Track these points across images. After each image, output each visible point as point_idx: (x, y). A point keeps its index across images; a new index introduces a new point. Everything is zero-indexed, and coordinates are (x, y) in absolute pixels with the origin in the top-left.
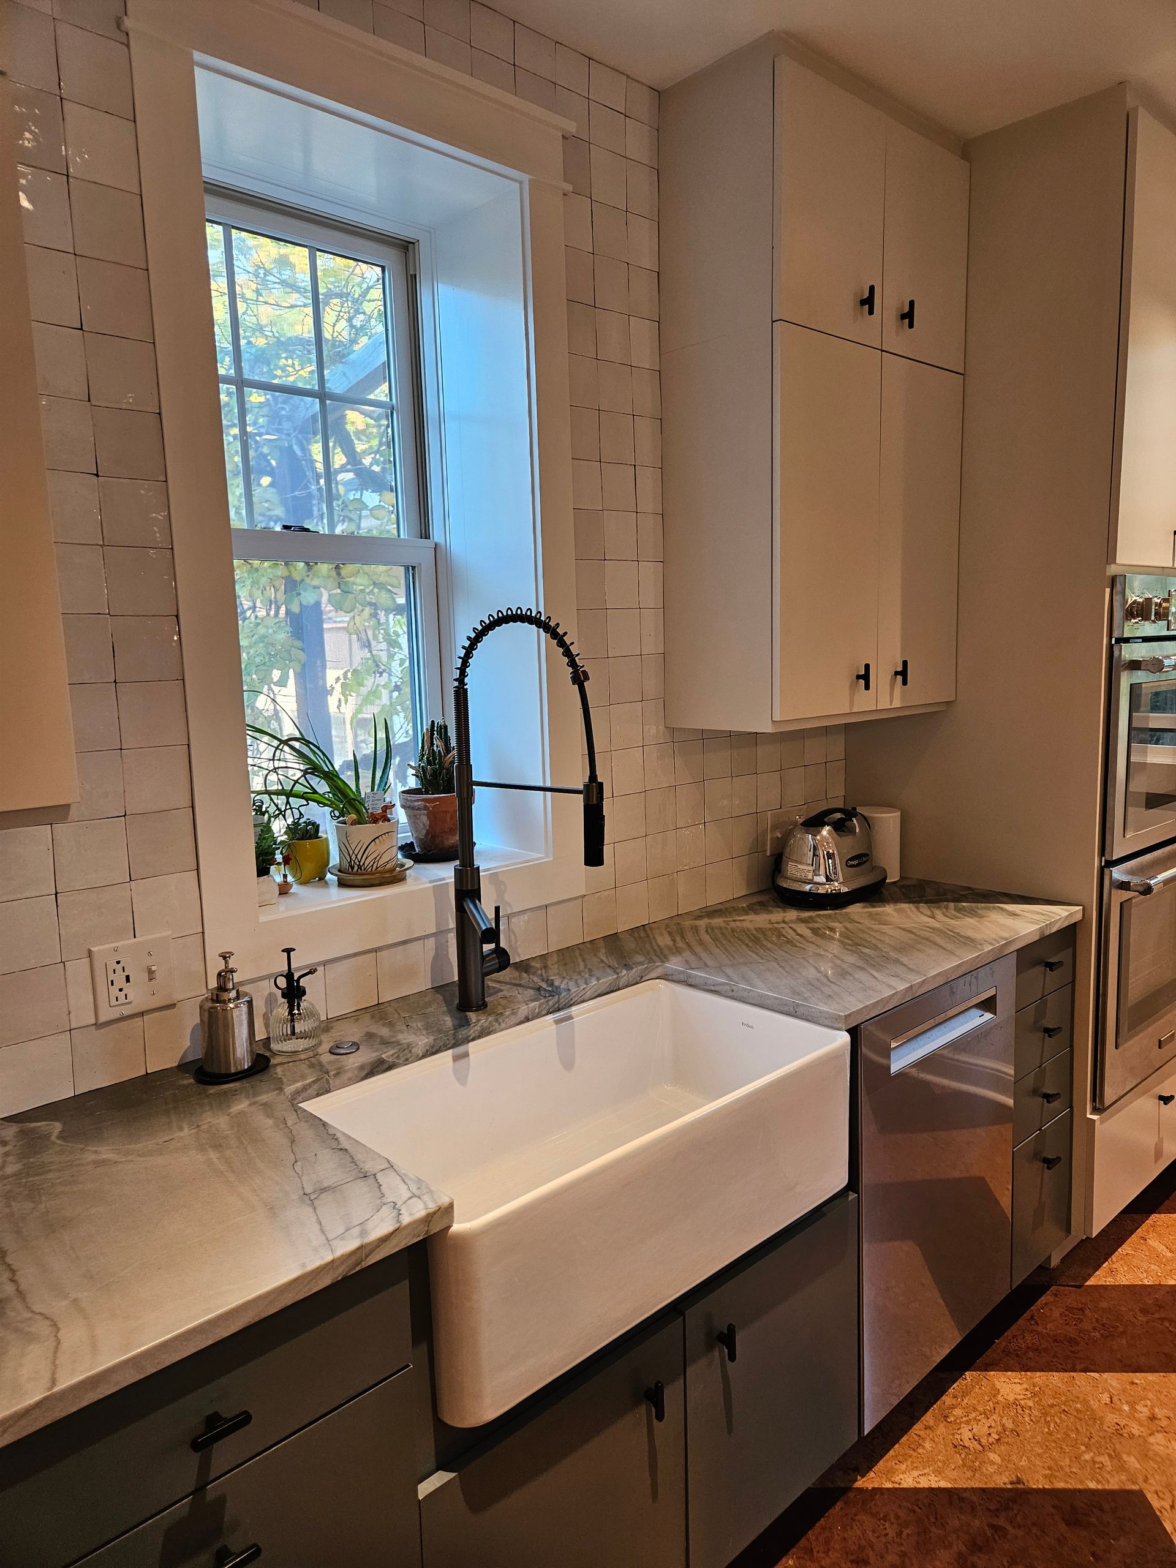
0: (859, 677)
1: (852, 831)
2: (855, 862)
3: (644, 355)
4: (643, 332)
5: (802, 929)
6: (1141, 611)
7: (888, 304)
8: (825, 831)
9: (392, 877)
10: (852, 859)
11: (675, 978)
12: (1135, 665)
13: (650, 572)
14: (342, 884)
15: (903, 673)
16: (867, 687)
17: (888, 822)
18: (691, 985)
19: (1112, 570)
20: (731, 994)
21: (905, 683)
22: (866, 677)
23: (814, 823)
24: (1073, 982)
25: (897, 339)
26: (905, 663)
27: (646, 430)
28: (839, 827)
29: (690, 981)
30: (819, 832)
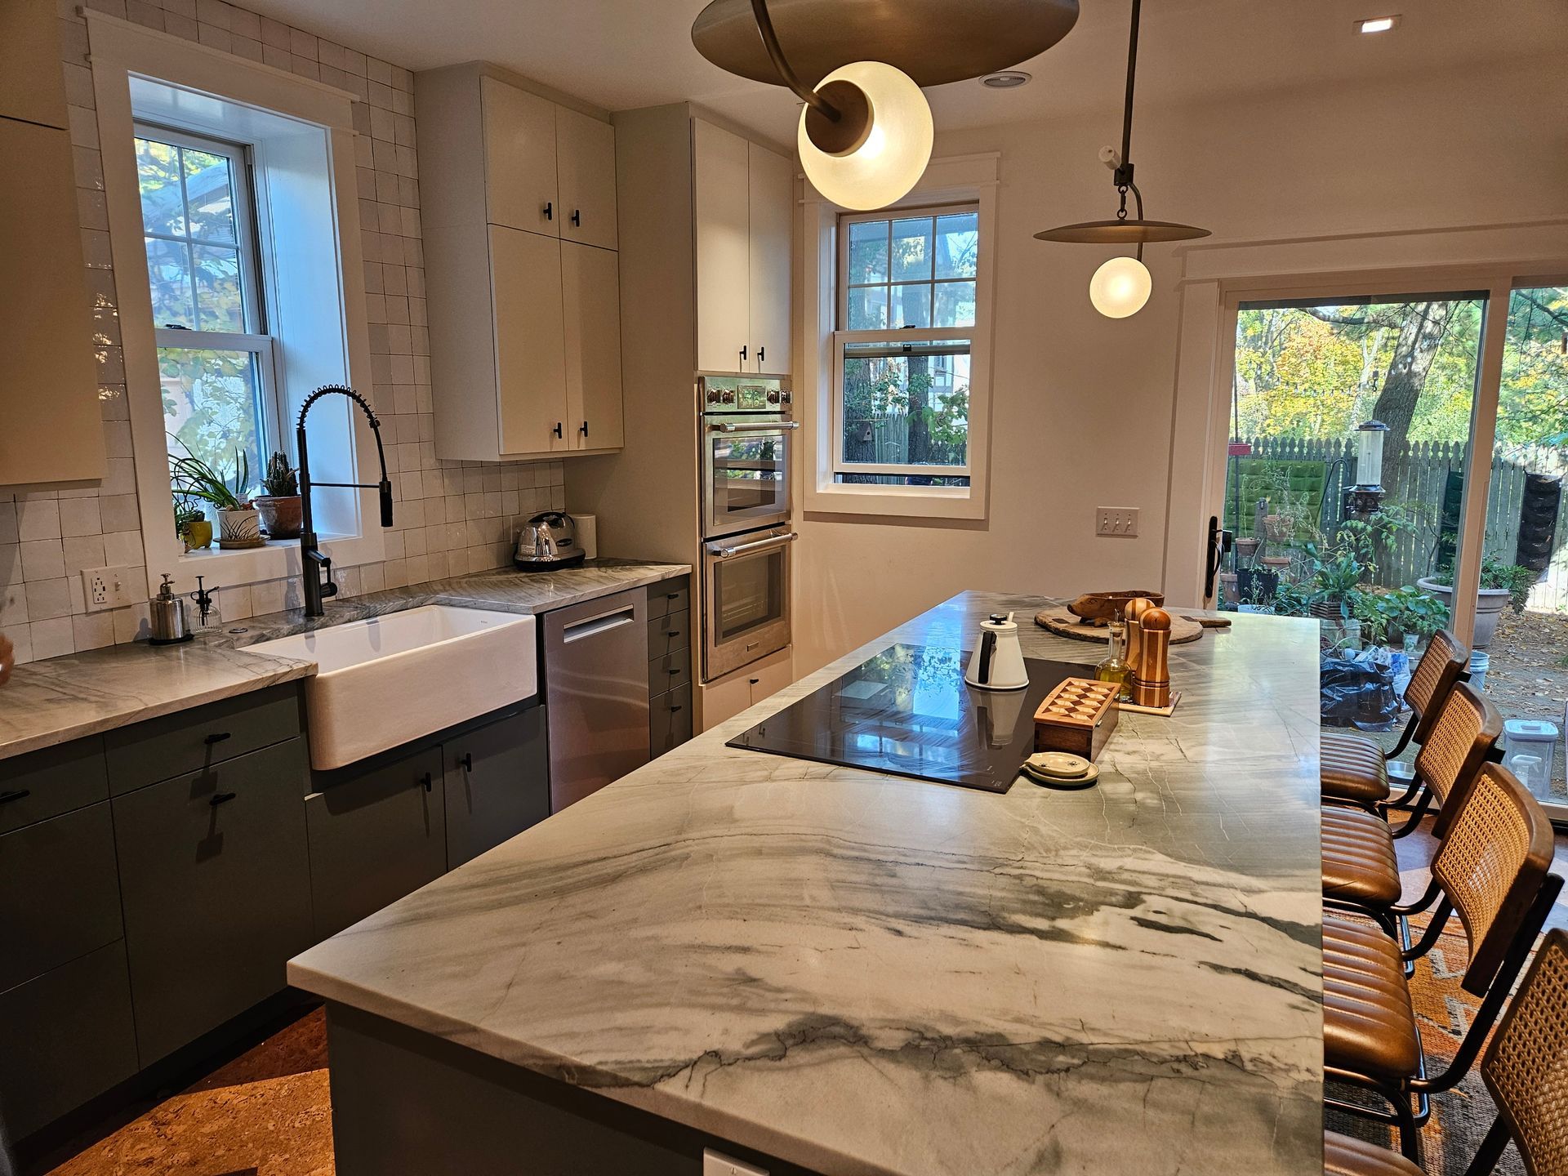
0: (555, 431)
1: (562, 526)
2: (563, 544)
3: (411, 228)
4: (410, 217)
5: (526, 580)
6: (714, 397)
7: (562, 212)
8: (544, 526)
9: (258, 544)
10: (560, 541)
11: (442, 603)
12: (715, 428)
13: (421, 363)
14: (222, 548)
15: (585, 429)
16: (560, 437)
17: (587, 523)
18: (452, 606)
19: (699, 374)
20: (474, 606)
21: (586, 435)
22: (559, 430)
23: (537, 521)
24: (689, 608)
25: (569, 232)
26: (586, 423)
27: (414, 275)
28: (553, 524)
29: (452, 603)
30: (539, 526)
